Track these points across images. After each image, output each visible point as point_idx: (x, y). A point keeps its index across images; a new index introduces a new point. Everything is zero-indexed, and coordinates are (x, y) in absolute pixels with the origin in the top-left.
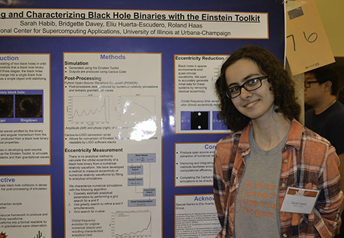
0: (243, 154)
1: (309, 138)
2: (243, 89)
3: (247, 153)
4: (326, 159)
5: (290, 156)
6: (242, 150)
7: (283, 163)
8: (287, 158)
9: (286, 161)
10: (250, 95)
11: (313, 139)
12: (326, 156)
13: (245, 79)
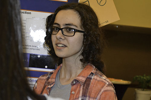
0: (49, 86)
1: (95, 77)
2: (60, 31)
3: (52, 86)
4: (101, 93)
5: (78, 89)
6: (49, 84)
7: (71, 94)
8: (75, 90)
9: (73, 92)
10: (63, 38)
11: (98, 79)
12: (102, 90)
13: (66, 24)
